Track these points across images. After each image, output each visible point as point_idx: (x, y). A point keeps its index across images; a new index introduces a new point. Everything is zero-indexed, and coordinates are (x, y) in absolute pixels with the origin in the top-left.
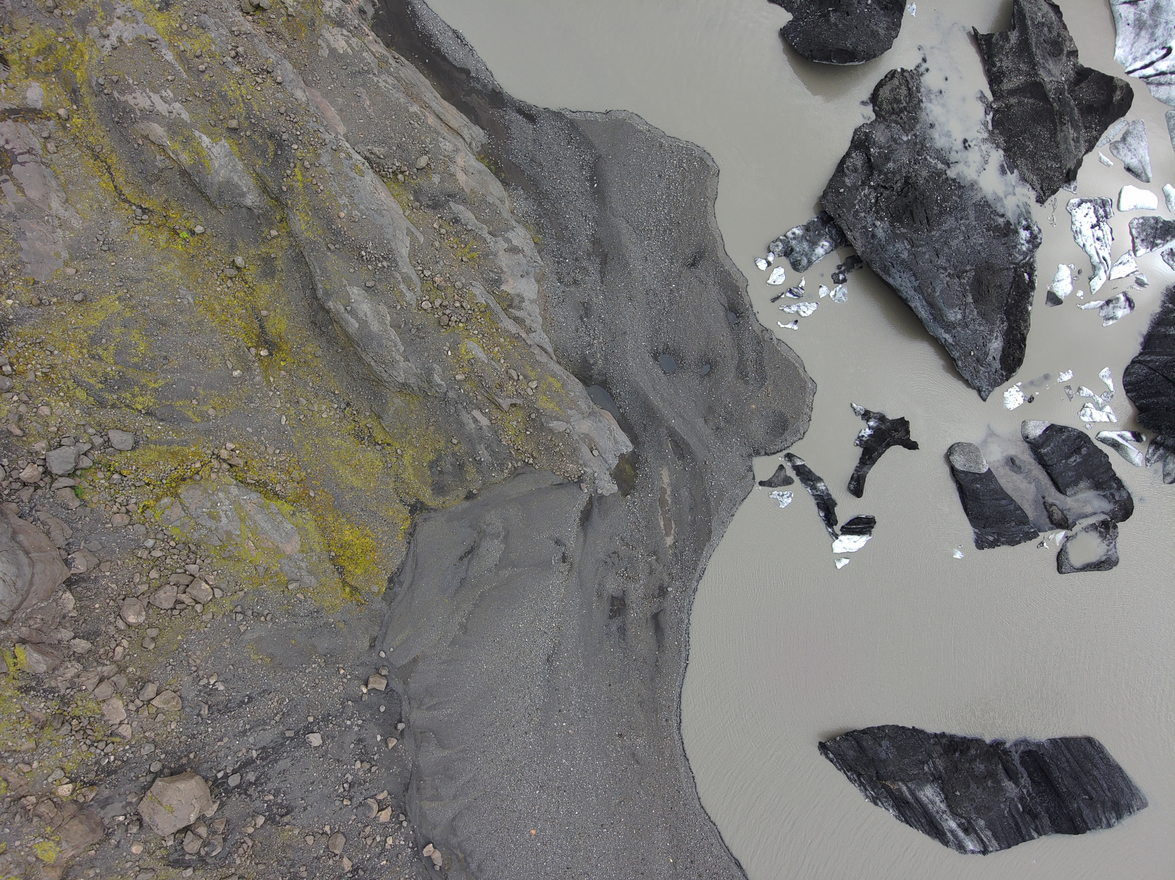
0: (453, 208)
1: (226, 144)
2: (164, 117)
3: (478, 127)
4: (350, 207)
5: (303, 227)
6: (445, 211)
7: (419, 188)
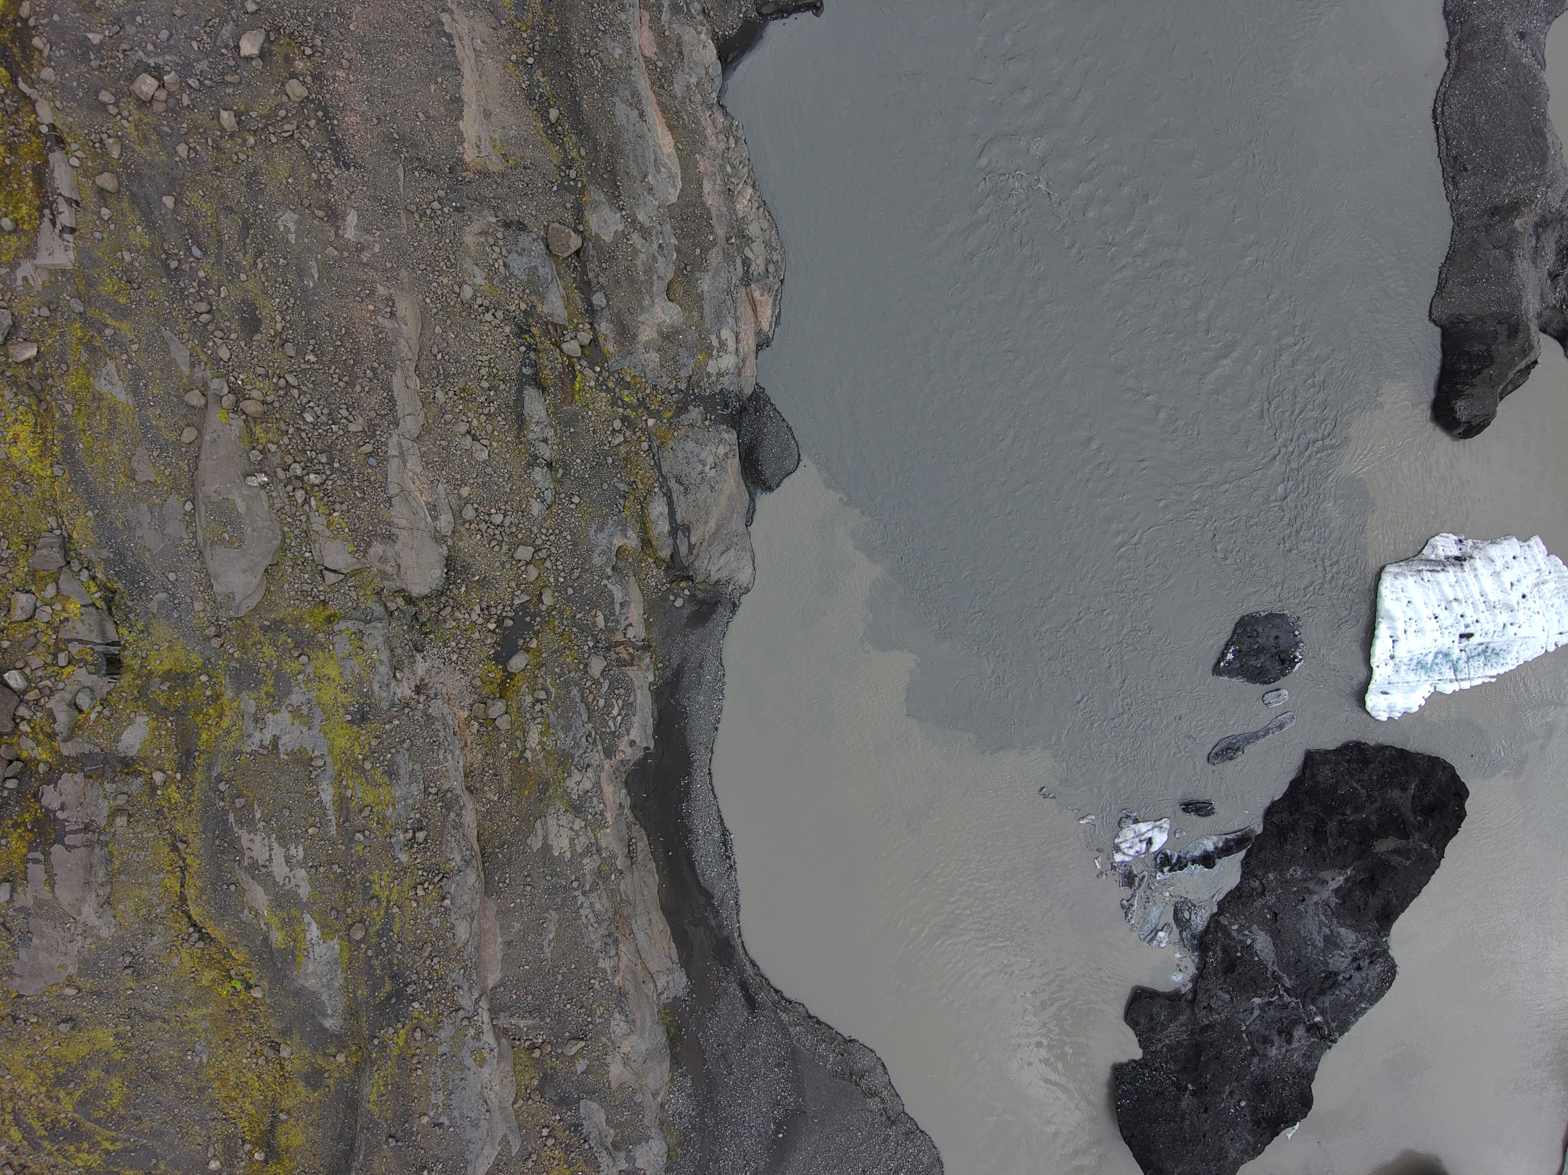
0: (581, 1111)
1: (337, 946)
2: (275, 883)
3: (683, 975)
4: (440, 1110)
5: (373, 1097)
6: (569, 1113)
7: (552, 1076)
